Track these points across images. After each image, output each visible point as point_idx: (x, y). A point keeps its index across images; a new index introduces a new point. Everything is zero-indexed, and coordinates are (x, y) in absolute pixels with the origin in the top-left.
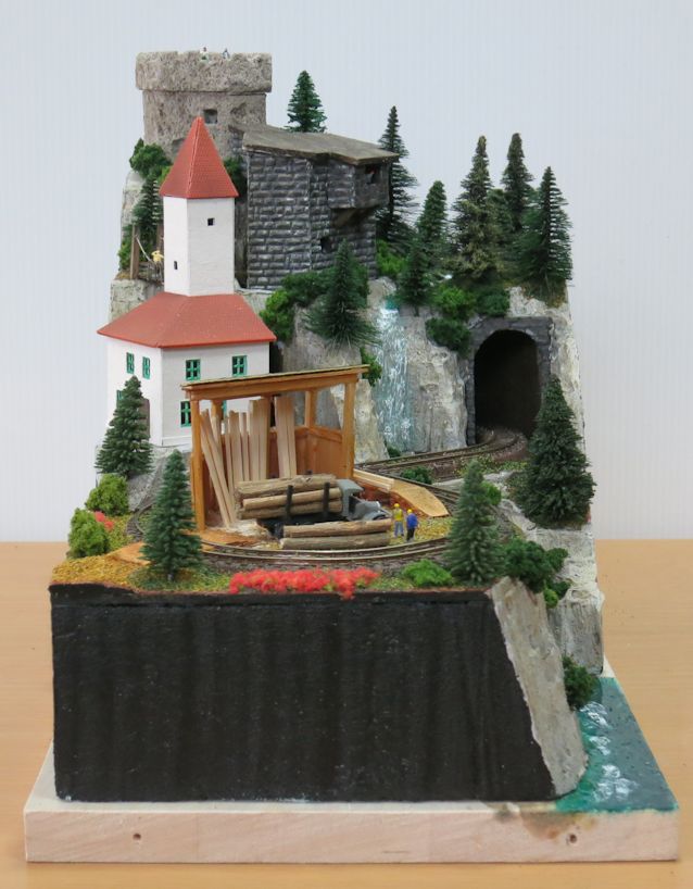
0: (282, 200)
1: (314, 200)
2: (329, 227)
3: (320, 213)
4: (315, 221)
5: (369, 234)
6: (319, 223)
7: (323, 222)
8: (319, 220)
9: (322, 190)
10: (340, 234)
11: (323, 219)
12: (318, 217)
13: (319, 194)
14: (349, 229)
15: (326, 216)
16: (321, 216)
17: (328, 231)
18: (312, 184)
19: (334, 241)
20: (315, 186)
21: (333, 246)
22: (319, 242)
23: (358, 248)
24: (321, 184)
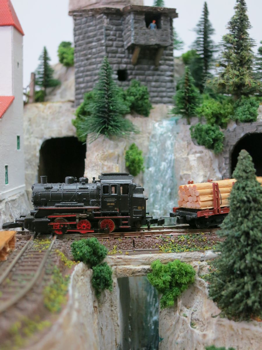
0: (90, 45)
1: (110, 43)
2: (126, 63)
3: (116, 52)
4: (112, 57)
5: (169, 73)
6: (115, 59)
7: (120, 59)
8: (115, 57)
9: (119, 37)
10: (138, 69)
11: (119, 57)
12: (114, 55)
13: (115, 40)
14: (146, 66)
15: (123, 55)
16: (118, 55)
17: (124, 66)
18: (108, 32)
19: (131, 74)
20: (112, 33)
21: (130, 77)
22: (115, 72)
23: (156, 81)
24: (118, 32)
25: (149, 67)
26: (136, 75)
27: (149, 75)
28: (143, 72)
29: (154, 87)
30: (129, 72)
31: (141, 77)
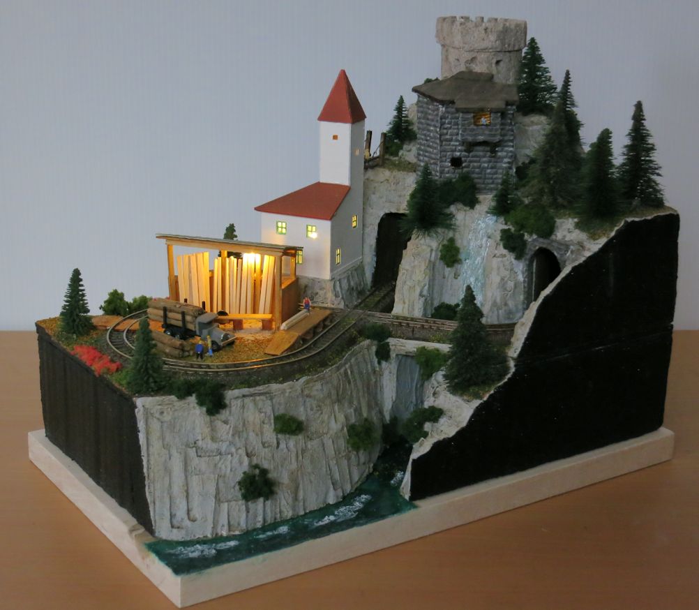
0: (429, 128)
1: (445, 131)
2: (460, 151)
3: (451, 140)
4: (445, 145)
5: (506, 160)
6: (449, 147)
7: (454, 147)
8: (449, 145)
9: (454, 125)
10: (472, 157)
11: (453, 145)
12: (449, 143)
13: (450, 128)
14: (481, 153)
15: (458, 143)
16: (452, 143)
17: (458, 154)
18: (444, 120)
19: (465, 161)
20: (447, 121)
21: (464, 165)
22: (449, 160)
23: (492, 168)
24: (453, 121)
25: (486, 154)
26: (471, 162)
27: (484, 162)
28: (478, 159)
29: (490, 174)
30: (463, 159)
31: (475, 164)
